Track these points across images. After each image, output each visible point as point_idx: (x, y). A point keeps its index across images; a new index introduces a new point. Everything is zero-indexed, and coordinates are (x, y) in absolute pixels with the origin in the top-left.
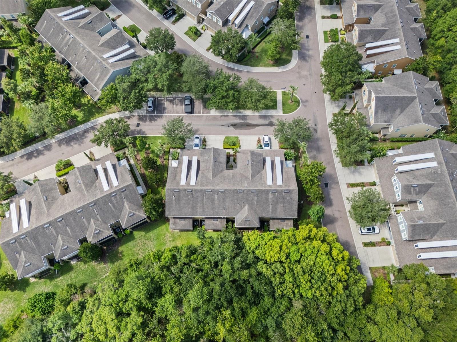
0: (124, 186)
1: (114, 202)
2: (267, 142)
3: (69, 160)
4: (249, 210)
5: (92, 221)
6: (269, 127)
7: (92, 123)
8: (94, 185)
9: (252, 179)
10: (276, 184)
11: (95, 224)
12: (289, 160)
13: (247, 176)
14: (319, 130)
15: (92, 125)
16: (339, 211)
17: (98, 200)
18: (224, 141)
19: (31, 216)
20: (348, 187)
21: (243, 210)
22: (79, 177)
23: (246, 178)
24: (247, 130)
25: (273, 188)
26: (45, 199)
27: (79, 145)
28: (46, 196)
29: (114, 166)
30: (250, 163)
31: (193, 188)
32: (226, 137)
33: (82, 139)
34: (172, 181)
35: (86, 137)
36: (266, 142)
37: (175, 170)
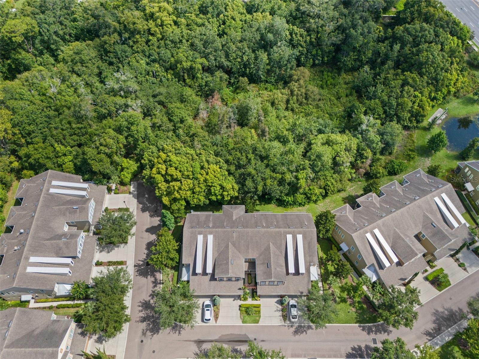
0: (359, 232)
1: (364, 221)
2: (207, 310)
3: (440, 291)
4: (232, 216)
6: (202, 339)
7: (437, 344)
8: (391, 239)
9: (228, 244)
10: (204, 237)
11: (375, 204)
12: (185, 281)
13: (233, 247)
14: (140, 333)
15: (435, 340)
16: (142, 238)
18: (260, 317)
20: (126, 262)
23: (234, 245)
24: (231, 334)
25: (208, 230)
27: (437, 311)
28: (435, 227)
30: (230, 261)
31: (287, 230)
32: (258, 323)
33: (437, 319)
34: (311, 239)
35: (434, 322)
36: (208, 310)
37: (311, 257)
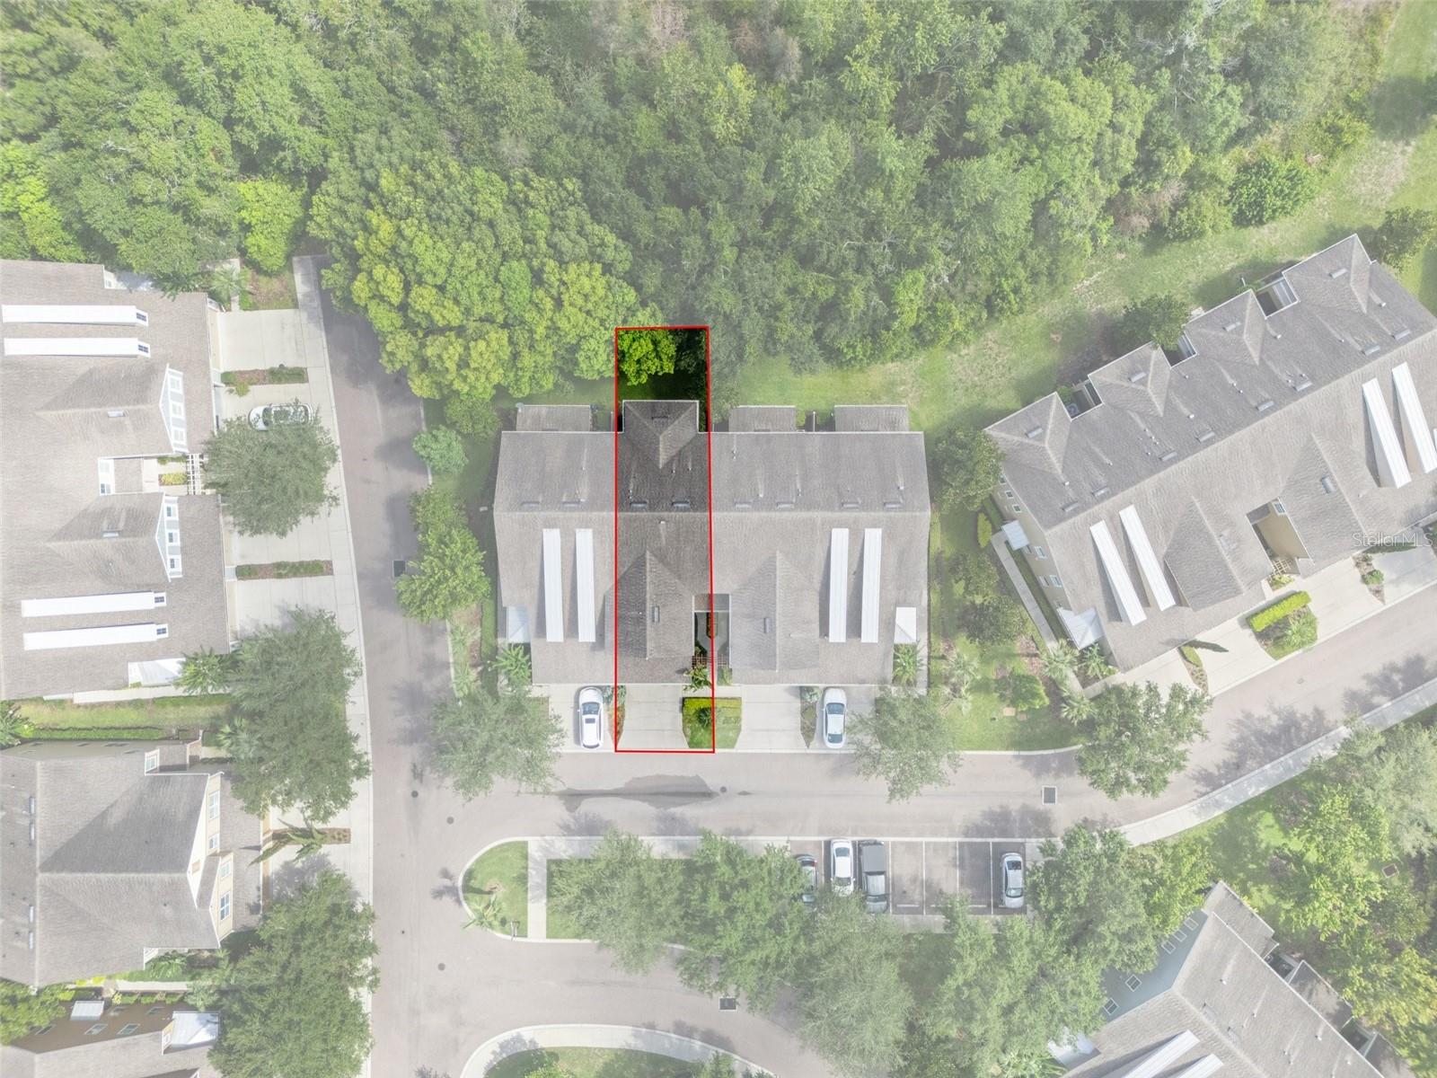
0: (1071, 521)
1: (1096, 472)
2: (589, 721)
3: (1276, 657)
4: (656, 450)
5: (1160, 409)
6: (579, 787)
7: (1218, 804)
8: (1172, 533)
9: (643, 556)
10: (563, 536)
11: (1149, 400)
12: (516, 645)
13: (660, 566)
14: (406, 772)
15: (1217, 794)
16: (368, 482)
17: (1152, 472)
18: (739, 730)
19: (1361, 425)
20: (329, 563)
21: (674, 452)
22: (1228, 559)
23: (662, 558)
24: (659, 777)
25: (576, 515)
26: (1327, 481)
27: (1249, 716)
28: (1328, 491)
29: (1114, 611)
30: (648, 612)
31: (836, 515)
32: (733, 747)
33: (1242, 739)
34: (910, 542)
35: (1231, 746)
36: (591, 721)
37: (902, 592)
